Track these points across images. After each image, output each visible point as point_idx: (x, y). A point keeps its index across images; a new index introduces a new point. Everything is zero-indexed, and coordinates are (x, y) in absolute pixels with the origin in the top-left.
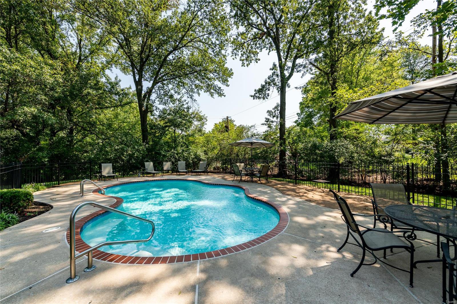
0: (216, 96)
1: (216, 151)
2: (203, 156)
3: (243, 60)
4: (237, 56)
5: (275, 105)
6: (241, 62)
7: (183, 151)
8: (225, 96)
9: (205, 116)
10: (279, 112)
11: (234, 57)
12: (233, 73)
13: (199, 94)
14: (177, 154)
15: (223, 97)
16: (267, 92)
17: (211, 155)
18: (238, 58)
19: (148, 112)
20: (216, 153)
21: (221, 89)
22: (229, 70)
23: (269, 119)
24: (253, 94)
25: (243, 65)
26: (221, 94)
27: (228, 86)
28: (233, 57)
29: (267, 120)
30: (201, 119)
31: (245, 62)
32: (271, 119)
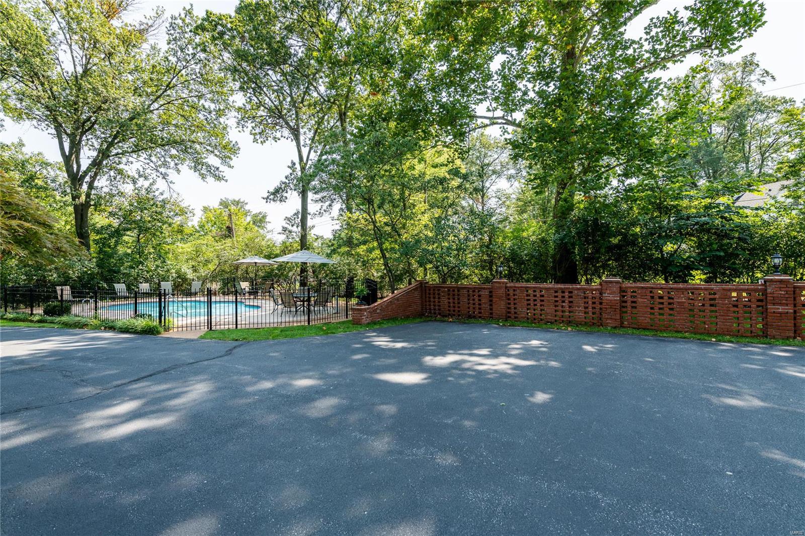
0: (210, 179)
1: (212, 267)
2: (190, 275)
3: (255, 134)
4: (245, 129)
5: (295, 211)
6: (252, 137)
7: (158, 266)
8: (226, 181)
9: (190, 208)
10: (299, 220)
11: (240, 129)
12: (239, 148)
13: (178, 171)
14: (148, 272)
15: (223, 182)
16: (285, 194)
17: (203, 272)
18: (247, 131)
19: (91, 205)
20: (212, 269)
21: (220, 169)
22: (234, 143)
23: (286, 228)
24: (265, 196)
25: (255, 141)
26: (219, 178)
27: (230, 166)
28: (238, 129)
29: (285, 229)
30: (183, 212)
31: (258, 137)
32: (290, 228)
